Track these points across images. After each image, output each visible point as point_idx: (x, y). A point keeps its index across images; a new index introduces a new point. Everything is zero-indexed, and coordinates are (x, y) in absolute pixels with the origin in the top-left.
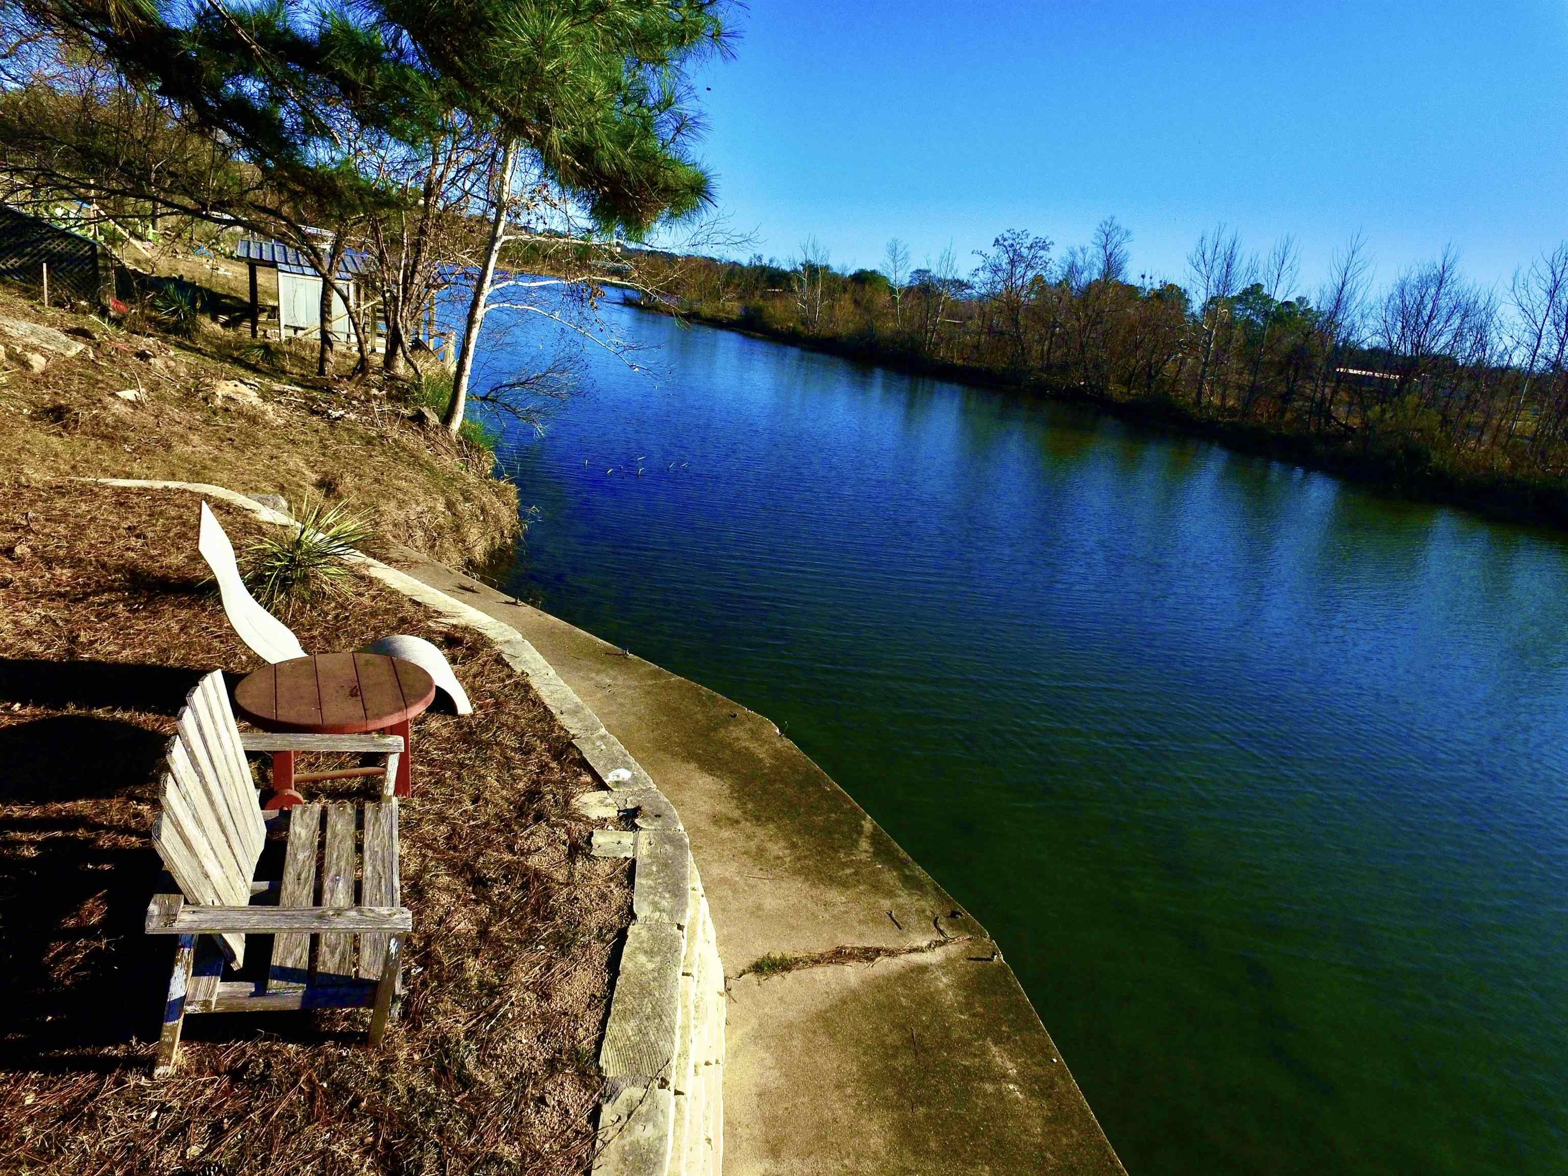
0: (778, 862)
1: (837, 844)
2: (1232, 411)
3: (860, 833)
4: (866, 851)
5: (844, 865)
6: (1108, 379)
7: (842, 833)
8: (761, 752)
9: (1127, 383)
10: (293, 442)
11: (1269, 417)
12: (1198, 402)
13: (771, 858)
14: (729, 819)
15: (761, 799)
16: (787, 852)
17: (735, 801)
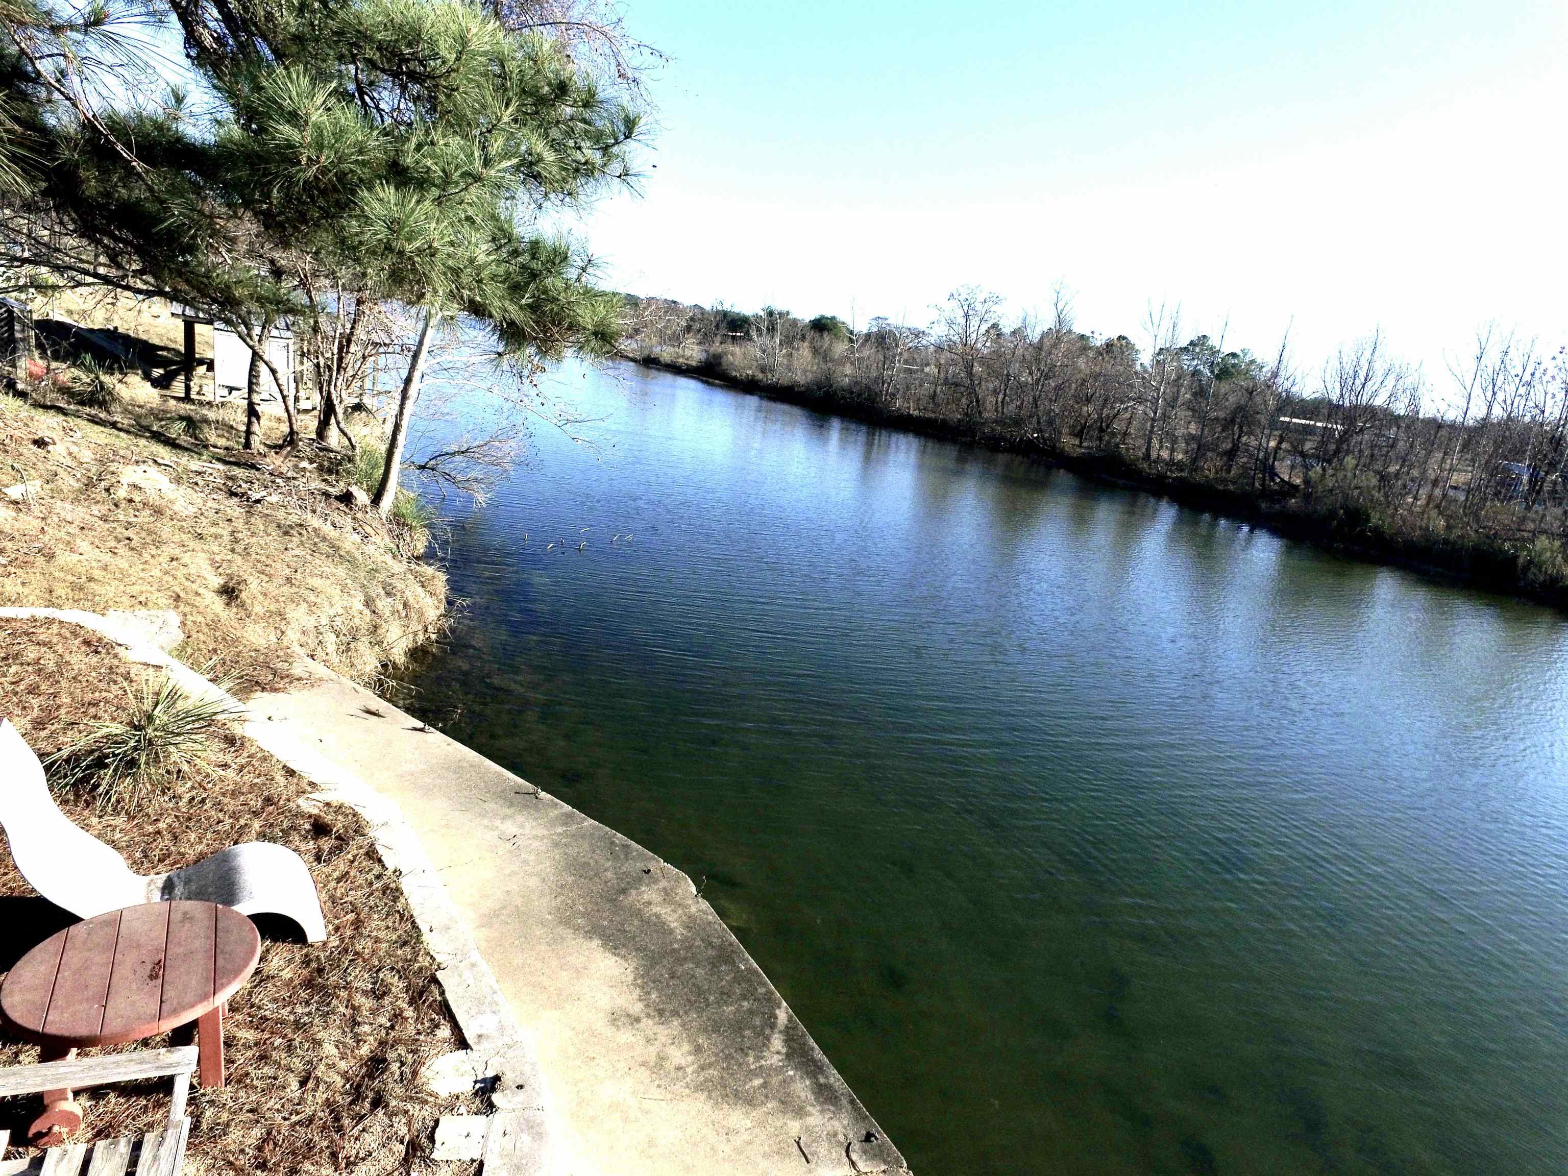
0: (680, 1074)
1: (748, 1043)
2: (1180, 466)
3: (773, 1026)
4: (778, 1053)
5: (753, 1074)
6: (1060, 433)
7: (754, 1027)
8: (673, 919)
9: (1079, 435)
10: (200, 537)
11: (1217, 472)
12: (1147, 456)
13: (672, 1068)
14: (628, 1015)
15: (668, 986)
16: (691, 1058)
17: (638, 991)
